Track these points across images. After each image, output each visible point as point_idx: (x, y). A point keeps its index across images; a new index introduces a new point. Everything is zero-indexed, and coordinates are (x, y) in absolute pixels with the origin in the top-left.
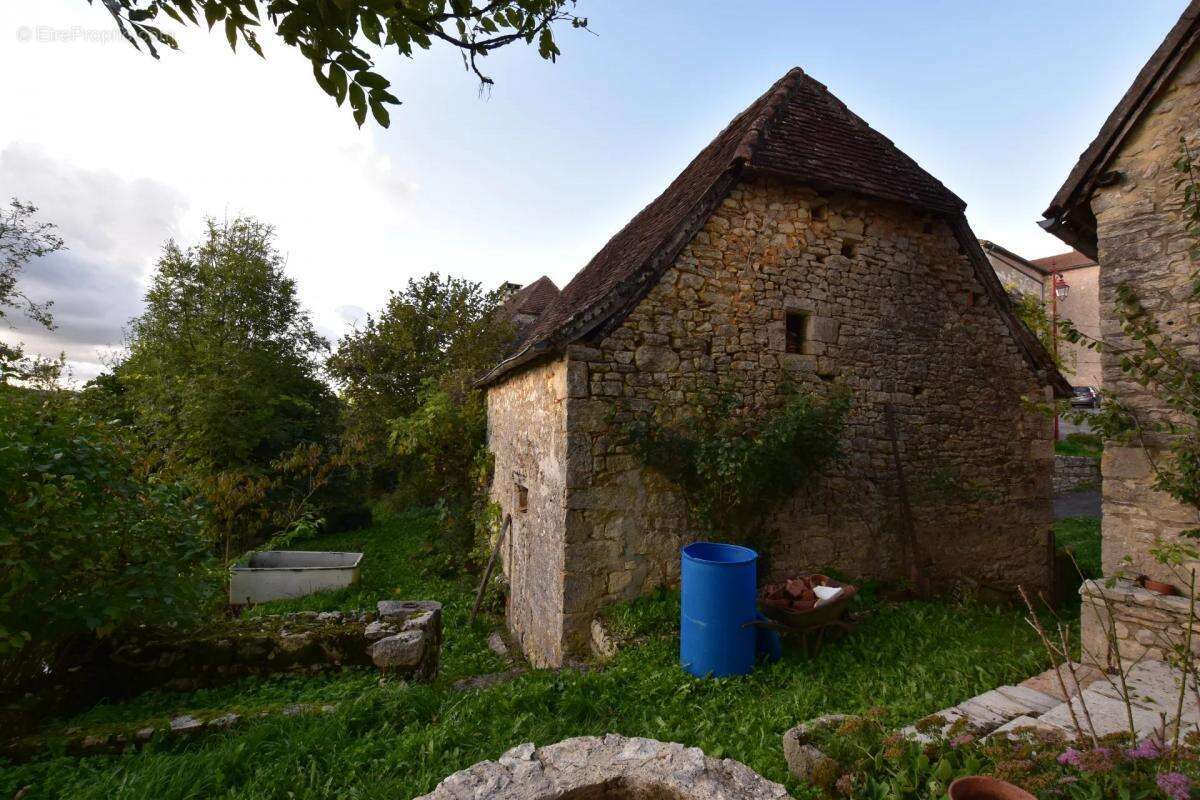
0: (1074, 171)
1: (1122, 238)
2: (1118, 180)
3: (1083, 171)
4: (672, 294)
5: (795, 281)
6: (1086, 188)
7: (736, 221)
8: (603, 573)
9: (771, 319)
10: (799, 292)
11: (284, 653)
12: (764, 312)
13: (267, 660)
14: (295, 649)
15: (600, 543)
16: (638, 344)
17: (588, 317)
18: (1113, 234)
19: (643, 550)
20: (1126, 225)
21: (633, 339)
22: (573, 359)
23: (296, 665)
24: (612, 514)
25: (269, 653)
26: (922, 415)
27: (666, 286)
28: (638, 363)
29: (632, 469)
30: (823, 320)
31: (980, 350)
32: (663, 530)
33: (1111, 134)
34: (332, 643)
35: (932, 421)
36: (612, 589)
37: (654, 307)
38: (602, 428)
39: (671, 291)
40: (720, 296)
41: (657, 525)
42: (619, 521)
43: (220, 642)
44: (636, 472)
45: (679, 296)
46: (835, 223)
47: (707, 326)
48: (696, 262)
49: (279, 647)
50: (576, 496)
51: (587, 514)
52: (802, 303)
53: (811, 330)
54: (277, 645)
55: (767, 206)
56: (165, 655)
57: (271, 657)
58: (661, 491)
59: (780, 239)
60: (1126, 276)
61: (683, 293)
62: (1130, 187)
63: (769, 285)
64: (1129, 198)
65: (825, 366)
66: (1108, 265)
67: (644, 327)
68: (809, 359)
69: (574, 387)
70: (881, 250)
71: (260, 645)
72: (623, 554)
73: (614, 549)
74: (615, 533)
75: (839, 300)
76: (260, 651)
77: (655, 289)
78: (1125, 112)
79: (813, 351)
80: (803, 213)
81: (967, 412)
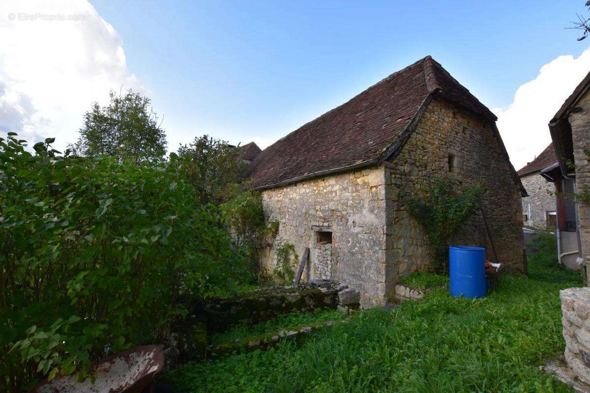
0: (563, 106)
1: (582, 131)
2: (580, 110)
3: (567, 106)
4: (415, 143)
5: (451, 142)
6: (568, 112)
7: (432, 114)
8: (397, 264)
9: (444, 157)
10: (452, 147)
11: (290, 303)
12: (442, 154)
13: (282, 307)
14: (295, 301)
15: (396, 250)
16: (405, 163)
17: (390, 149)
18: (578, 130)
19: (410, 254)
20: (584, 126)
21: (403, 161)
22: (386, 167)
23: (295, 309)
24: (400, 238)
25: (282, 303)
26: (487, 200)
27: (413, 139)
28: (406, 171)
29: (407, 217)
30: (459, 159)
31: (501, 175)
32: (417, 245)
33: (578, 93)
34: (310, 297)
35: (491, 203)
36: (400, 272)
37: (410, 147)
38: (396, 199)
39: (414, 142)
40: (429, 146)
41: (415, 243)
42: (402, 241)
43: (261, 299)
44: (408, 219)
45: (417, 144)
46: (460, 120)
47: (426, 157)
48: (421, 130)
49: (287, 300)
50: (389, 228)
51: (392, 236)
52: (454, 152)
53: (455, 162)
54: (286, 299)
55: (441, 110)
56: (234, 307)
57: (284, 305)
58: (415, 227)
59: (445, 124)
60: (585, 145)
61: (418, 143)
62: (585, 112)
63: (443, 143)
64: (584, 117)
65: (460, 178)
66: (577, 141)
67: (407, 156)
68: (456, 175)
69: (387, 180)
70: (473, 133)
71: (279, 299)
72: (404, 256)
73: (401, 253)
74: (401, 246)
75: (463, 151)
76: (279, 302)
77: (409, 140)
78: (584, 85)
79: (457, 172)
80: (451, 115)
81: (499, 200)
